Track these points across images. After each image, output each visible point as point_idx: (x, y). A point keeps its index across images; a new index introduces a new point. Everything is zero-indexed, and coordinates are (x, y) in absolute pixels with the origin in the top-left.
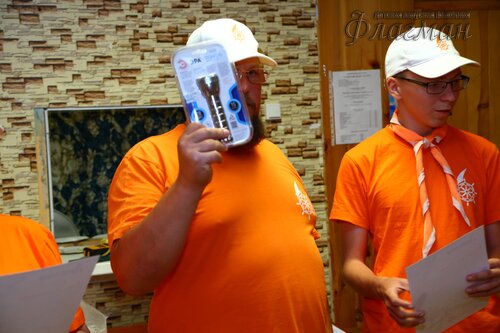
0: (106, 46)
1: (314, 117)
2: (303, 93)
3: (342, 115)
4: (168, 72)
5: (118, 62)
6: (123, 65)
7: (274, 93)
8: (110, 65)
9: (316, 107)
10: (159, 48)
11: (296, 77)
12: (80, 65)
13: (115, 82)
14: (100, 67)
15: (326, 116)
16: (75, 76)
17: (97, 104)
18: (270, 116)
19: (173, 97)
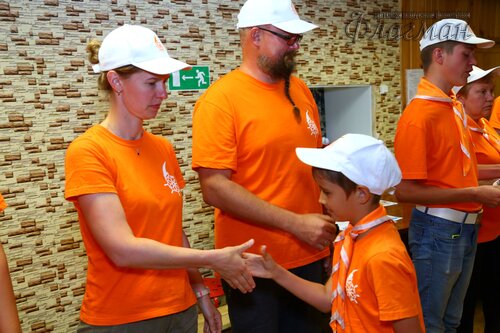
0: (323, 54)
1: (398, 93)
2: (394, 80)
3: (411, 92)
4: (345, 68)
5: (326, 62)
6: (328, 64)
7: (385, 80)
8: (323, 64)
9: (399, 88)
10: (342, 55)
11: (391, 72)
12: (311, 64)
13: (324, 73)
14: (319, 65)
15: (403, 92)
16: (310, 70)
17: (318, 85)
18: (383, 92)
19: (347, 81)
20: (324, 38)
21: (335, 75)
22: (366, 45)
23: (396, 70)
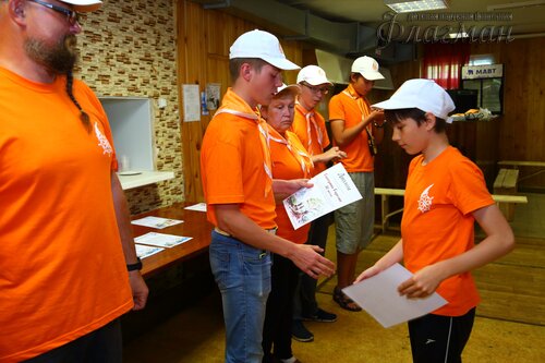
0: (97, 60)
2: (172, 94)
4: (122, 78)
5: (101, 70)
6: (104, 73)
7: (162, 94)
8: (97, 72)
9: (176, 103)
10: (118, 64)
11: (169, 86)
12: (85, 71)
13: (100, 82)
14: (93, 73)
15: (180, 107)
16: (83, 77)
18: (161, 106)
19: (125, 93)
20: (98, 44)
21: (112, 85)
22: (143, 56)
23: (174, 84)
